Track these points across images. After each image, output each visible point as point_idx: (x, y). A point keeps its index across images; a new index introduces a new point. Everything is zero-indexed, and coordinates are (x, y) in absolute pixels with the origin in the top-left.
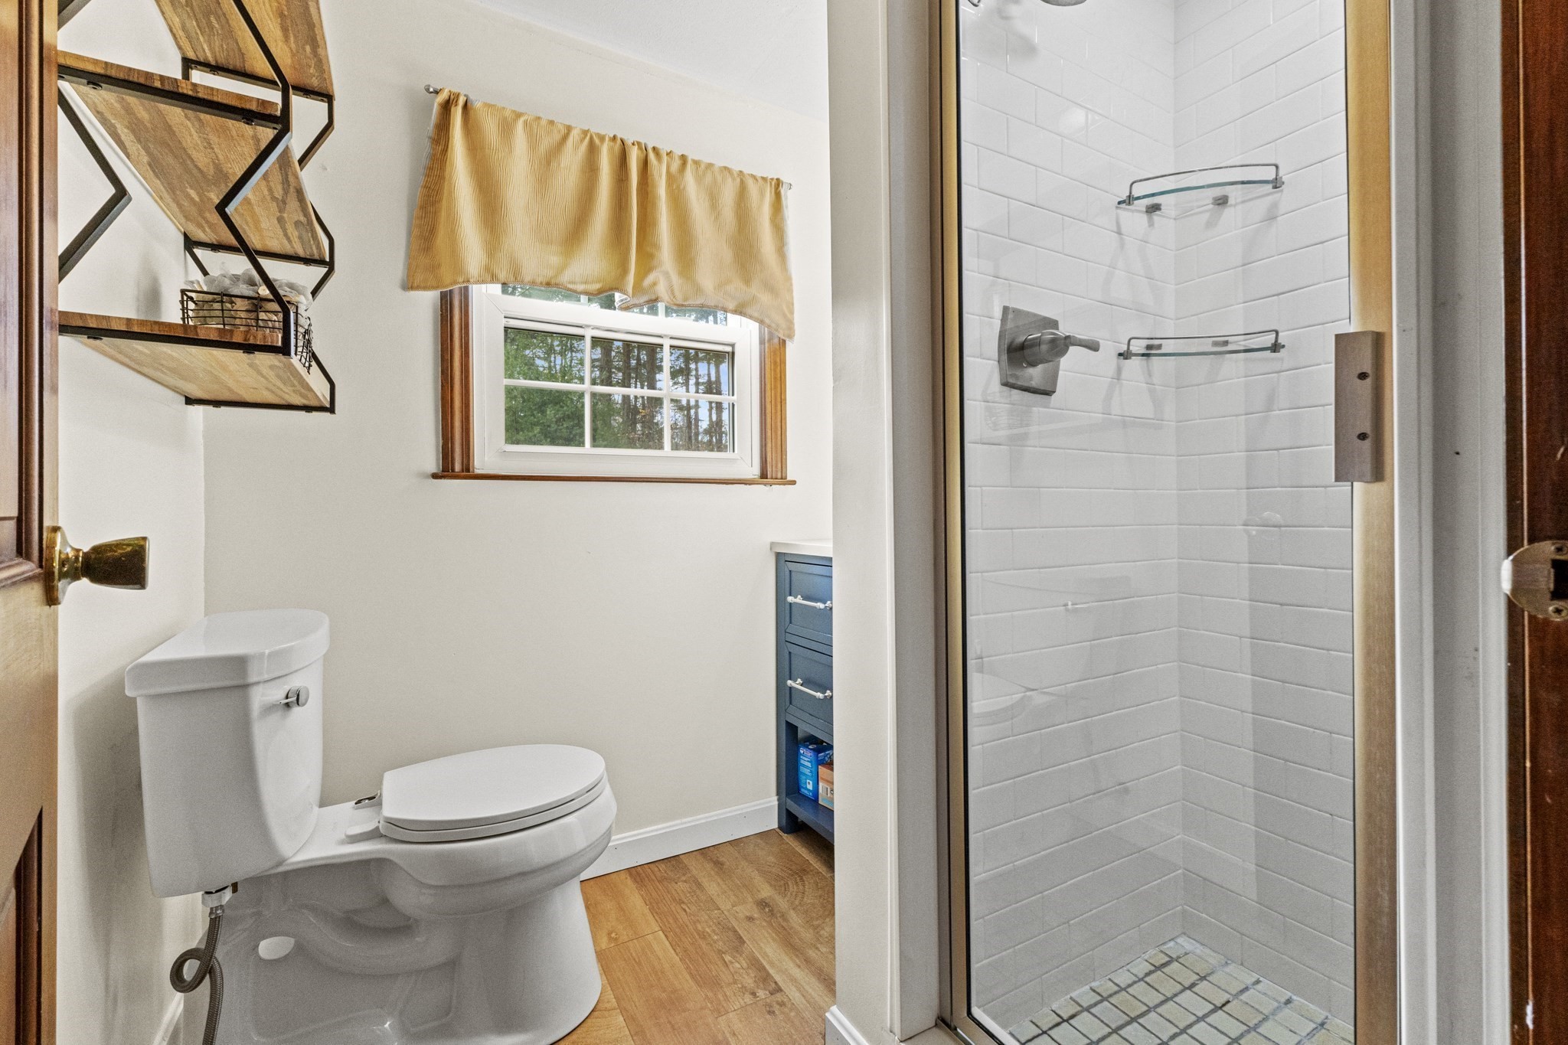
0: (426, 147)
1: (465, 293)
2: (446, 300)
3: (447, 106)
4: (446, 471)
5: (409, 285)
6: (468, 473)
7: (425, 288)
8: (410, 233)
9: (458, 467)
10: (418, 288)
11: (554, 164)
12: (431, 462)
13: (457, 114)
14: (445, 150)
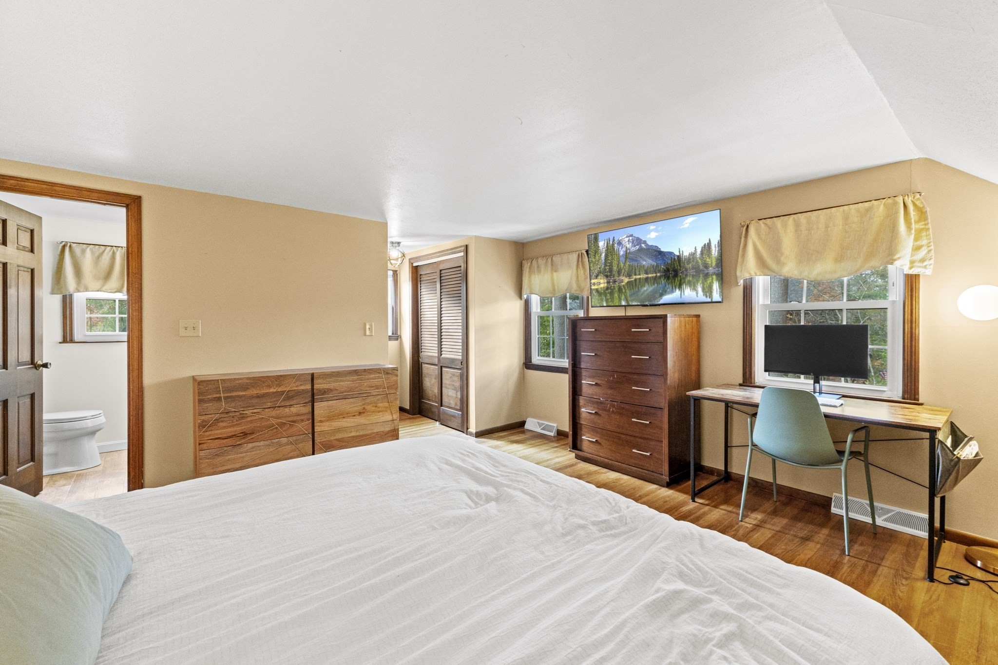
0: (57, 258)
1: (71, 296)
2: (64, 298)
3: (64, 247)
4: (65, 341)
5: (52, 293)
6: (72, 341)
7: (57, 294)
8: (52, 279)
9: (68, 340)
10: (55, 294)
11: (100, 258)
12: (60, 338)
13: (67, 250)
14: (63, 258)
